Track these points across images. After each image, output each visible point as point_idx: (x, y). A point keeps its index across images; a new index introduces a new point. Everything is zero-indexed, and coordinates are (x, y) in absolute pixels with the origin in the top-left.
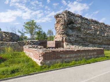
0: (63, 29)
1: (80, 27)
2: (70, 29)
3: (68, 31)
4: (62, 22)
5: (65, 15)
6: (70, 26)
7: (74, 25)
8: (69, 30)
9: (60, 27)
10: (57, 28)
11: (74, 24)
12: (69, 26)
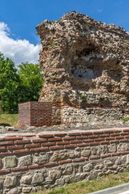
0: (59, 66)
1: (118, 62)
2: (89, 68)
3: (84, 75)
4: (56, 44)
5: (67, 24)
6: (87, 59)
7: (98, 56)
8: (87, 70)
9: (51, 60)
10: (44, 65)
11: (99, 53)
12: (83, 58)
